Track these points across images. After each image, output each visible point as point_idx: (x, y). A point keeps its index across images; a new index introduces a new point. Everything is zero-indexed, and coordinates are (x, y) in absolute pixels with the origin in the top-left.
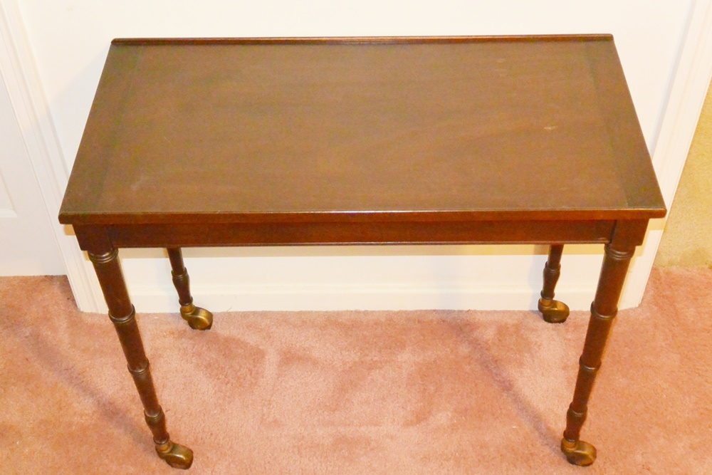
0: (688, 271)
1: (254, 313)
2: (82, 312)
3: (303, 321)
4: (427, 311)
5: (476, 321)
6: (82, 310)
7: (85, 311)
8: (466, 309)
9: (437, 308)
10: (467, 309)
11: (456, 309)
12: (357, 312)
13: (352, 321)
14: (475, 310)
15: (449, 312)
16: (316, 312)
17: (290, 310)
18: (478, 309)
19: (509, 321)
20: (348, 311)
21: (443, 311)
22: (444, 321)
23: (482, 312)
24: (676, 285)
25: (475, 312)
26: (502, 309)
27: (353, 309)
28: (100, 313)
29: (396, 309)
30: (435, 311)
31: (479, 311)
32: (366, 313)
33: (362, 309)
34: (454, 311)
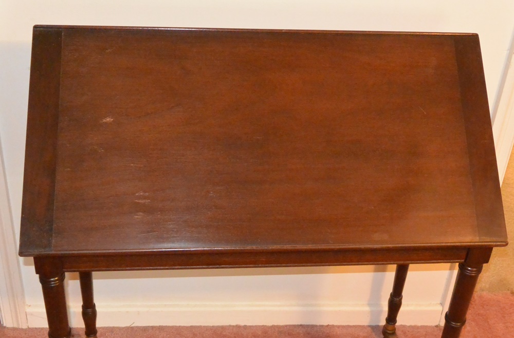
0: (495, 295)
1: (153, 327)
2: (5, 327)
3: (194, 334)
4: (294, 326)
5: (335, 333)
6: (5, 325)
7: (7, 326)
8: (325, 324)
9: (302, 324)
10: (327, 324)
11: (318, 324)
12: (238, 327)
13: (234, 334)
14: (333, 325)
15: (313, 326)
16: (204, 326)
17: (183, 325)
18: (335, 324)
19: (361, 334)
20: (230, 326)
21: (308, 326)
22: (309, 334)
23: (339, 327)
24: (487, 306)
25: (333, 326)
26: (354, 324)
27: (234, 324)
28: (21, 327)
29: (270, 324)
30: (301, 325)
31: (336, 326)
32: (245, 327)
33: (242, 324)
34: (316, 326)
